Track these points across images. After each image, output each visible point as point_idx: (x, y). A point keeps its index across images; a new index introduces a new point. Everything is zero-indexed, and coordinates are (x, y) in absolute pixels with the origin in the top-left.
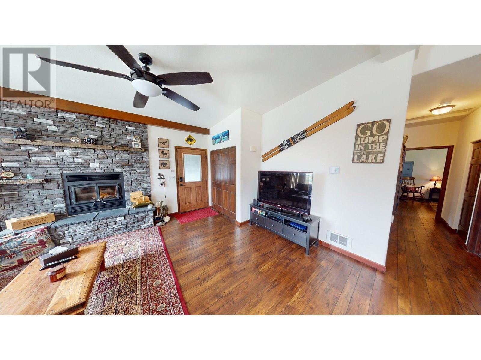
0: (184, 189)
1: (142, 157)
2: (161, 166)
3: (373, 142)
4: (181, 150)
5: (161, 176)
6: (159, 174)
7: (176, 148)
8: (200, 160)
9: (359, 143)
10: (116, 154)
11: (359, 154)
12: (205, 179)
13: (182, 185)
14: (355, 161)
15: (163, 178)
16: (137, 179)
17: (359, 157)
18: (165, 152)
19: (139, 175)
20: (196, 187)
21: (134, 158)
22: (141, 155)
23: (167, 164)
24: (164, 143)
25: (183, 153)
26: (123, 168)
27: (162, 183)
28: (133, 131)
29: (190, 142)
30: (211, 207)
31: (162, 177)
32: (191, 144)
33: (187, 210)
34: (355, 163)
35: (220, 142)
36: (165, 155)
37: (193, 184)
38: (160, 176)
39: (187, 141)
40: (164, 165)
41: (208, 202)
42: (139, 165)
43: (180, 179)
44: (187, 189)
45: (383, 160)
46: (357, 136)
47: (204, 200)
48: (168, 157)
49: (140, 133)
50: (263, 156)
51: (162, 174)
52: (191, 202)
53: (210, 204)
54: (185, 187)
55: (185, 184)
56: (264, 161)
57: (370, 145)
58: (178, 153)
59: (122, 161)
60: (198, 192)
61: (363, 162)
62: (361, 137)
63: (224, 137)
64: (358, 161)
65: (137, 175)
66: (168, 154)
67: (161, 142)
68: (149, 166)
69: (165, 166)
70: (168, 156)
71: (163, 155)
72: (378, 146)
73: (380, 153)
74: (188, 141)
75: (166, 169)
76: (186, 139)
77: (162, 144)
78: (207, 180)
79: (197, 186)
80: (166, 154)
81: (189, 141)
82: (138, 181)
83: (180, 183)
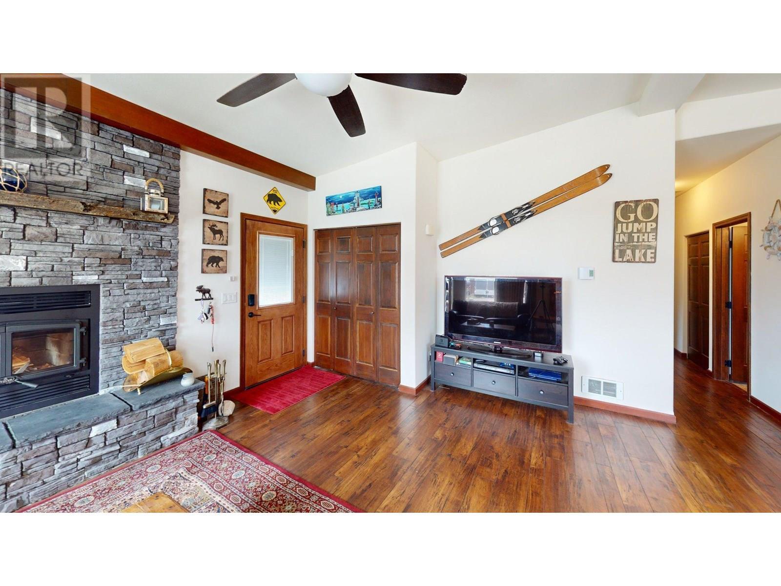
0: (257, 323)
1: (161, 240)
2: (207, 266)
3: (639, 231)
4: (253, 226)
5: (204, 294)
6: (200, 289)
7: (245, 218)
8: (293, 251)
9: (619, 231)
10: (85, 229)
11: (622, 248)
12: (300, 298)
13: (252, 315)
14: (617, 259)
15: (209, 299)
16: (142, 304)
17: (622, 253)
18: (219, 227)
19: (149, 291)
20: (282, 318)
21: (139, 243)
22: (158, 233)
23: (223, 260)
24: (218, 204)
25: (259, 233)
26: (103, 273)
27: (207, 312)
28: (142, 160)
29: (275, 204)
30: (313, 364)
31: (207, 295)
32: (275, 211)
33: (260, 378)
34: (617, 262)
35: (354, 210)
36: (218, 236)
37: (277, 311)
38: (201, 294)
39: (268, 201)
40: (214, 262)
41: (305, 353)
42: (150, 264)
43: (249, 298)
44: (262, 325)
45: (655, 257)
46: (616, 222)
48: (224, 242)
49: (162, 171)
50: (442, 247)
51: (206, 287)
52: (270, 358)
53: (311, 358)
54: (259, 318)
55: (259, 313)
56: (444, 255)
57: (636, 236)
58: (248, 231)
59: (102, 251)
60: (286, 331)
61: (628, 261)
62: (622, 223)
63: (366, 201)
64: (621, 259)
65: (142, 291)
66: (224, 234)
67: (212, 199)
68: (177, 267)
69: (217, 264)
70: (225, 239)
71: (214, 235)
72: (646, 237)
73: (650, 247)
74: (270, 203)
75: (218, 273)
76: (267, 198)
77: (212, 204)
78: (304, 300)
79: (284, 315)
80: (220, 232)
81: (272, 202)
82: (144, 308)
83: (248, 309)
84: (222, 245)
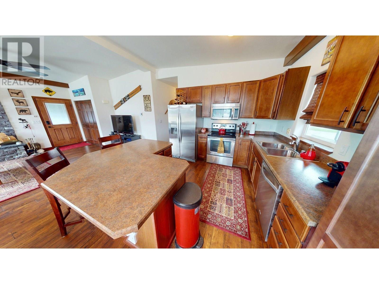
0: (53, 130)
2: (20, 113)
4: (40, 100)
6: (20, 119)
7: (34, 98)
8: (65, 108)
12: (74, 122)
13: (50, 127)
15: (26, 122)
18: (21, 101)
20: (66, 128)
23: (27, 111)
24: (17, 94)
25: (44, 102)
27: (26, 126)
29: (49, 93)
30: (86, 142)
31: (24, 121)
32: (50, 95)
33: (62, 145)
36: (21, 103)
37: (63, 126)
38: (22, 121)
39: (45, 92)
40: (23, 111)
41: (82, 138)
44: (57, 131)
47: (78, 137)
48: (26, 105)
51: (23, 119)
52: (64, 139)
53: (85, 140)
54: (54, 128)
58: (37, 102)
60: (70, 132)
67: (13, 92)
69: (25, 112)
71: (19, 103)
74: (47, 93)
75: (27, 115)
77: (14, 94)
78: (77, 123)
83: (47, 126)
84: (25, 106)
